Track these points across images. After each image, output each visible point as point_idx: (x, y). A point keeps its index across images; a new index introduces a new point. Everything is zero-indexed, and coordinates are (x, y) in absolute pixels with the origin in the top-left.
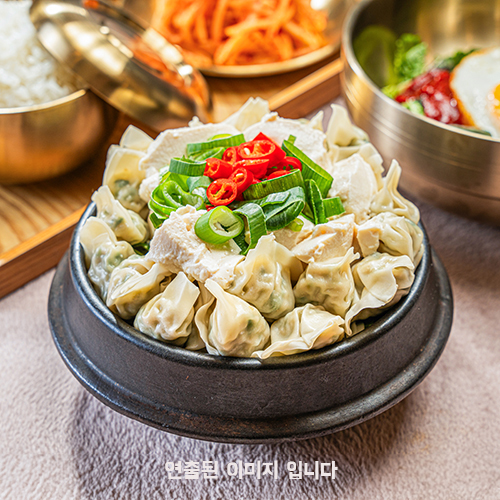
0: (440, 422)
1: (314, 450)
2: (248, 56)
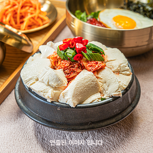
2: (30, 26)
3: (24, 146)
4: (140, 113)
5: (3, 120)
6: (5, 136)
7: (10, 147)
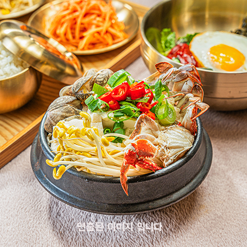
0: (210, 199)
1: (158, 218)
2: (93, 45)
3: (30, 220)
4: (208, 200)
5: (14, 177)
6: (10, 201)
7: (11, 217)
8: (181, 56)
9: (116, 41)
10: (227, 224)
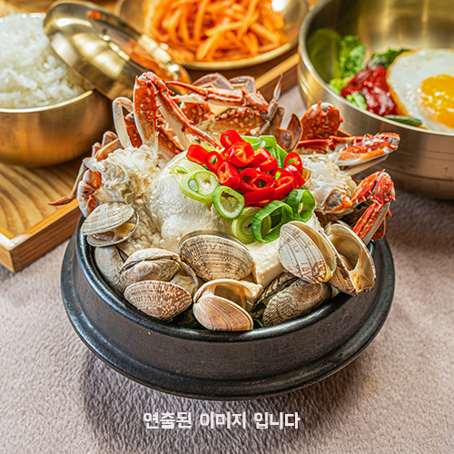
0: (384, 366)
3: (55, 371)
4: (381, 367)
5: (43, 286)
6: (28, 331)
7: (23, 362)
8: (370, 89)
9: (265, 48)
10: (407, 420)
